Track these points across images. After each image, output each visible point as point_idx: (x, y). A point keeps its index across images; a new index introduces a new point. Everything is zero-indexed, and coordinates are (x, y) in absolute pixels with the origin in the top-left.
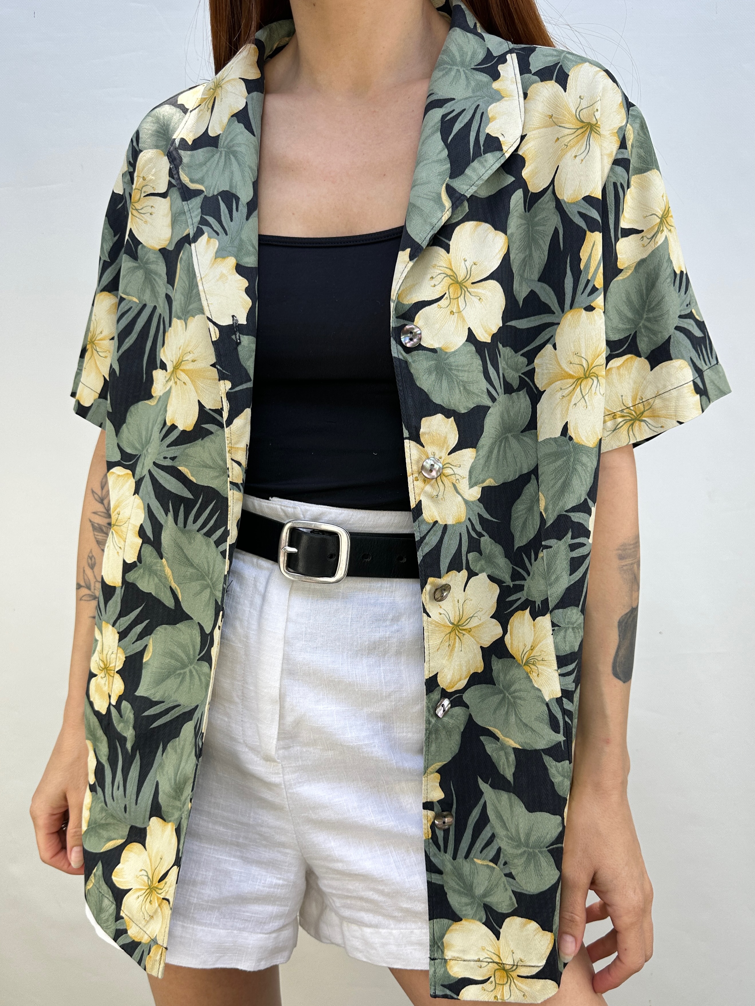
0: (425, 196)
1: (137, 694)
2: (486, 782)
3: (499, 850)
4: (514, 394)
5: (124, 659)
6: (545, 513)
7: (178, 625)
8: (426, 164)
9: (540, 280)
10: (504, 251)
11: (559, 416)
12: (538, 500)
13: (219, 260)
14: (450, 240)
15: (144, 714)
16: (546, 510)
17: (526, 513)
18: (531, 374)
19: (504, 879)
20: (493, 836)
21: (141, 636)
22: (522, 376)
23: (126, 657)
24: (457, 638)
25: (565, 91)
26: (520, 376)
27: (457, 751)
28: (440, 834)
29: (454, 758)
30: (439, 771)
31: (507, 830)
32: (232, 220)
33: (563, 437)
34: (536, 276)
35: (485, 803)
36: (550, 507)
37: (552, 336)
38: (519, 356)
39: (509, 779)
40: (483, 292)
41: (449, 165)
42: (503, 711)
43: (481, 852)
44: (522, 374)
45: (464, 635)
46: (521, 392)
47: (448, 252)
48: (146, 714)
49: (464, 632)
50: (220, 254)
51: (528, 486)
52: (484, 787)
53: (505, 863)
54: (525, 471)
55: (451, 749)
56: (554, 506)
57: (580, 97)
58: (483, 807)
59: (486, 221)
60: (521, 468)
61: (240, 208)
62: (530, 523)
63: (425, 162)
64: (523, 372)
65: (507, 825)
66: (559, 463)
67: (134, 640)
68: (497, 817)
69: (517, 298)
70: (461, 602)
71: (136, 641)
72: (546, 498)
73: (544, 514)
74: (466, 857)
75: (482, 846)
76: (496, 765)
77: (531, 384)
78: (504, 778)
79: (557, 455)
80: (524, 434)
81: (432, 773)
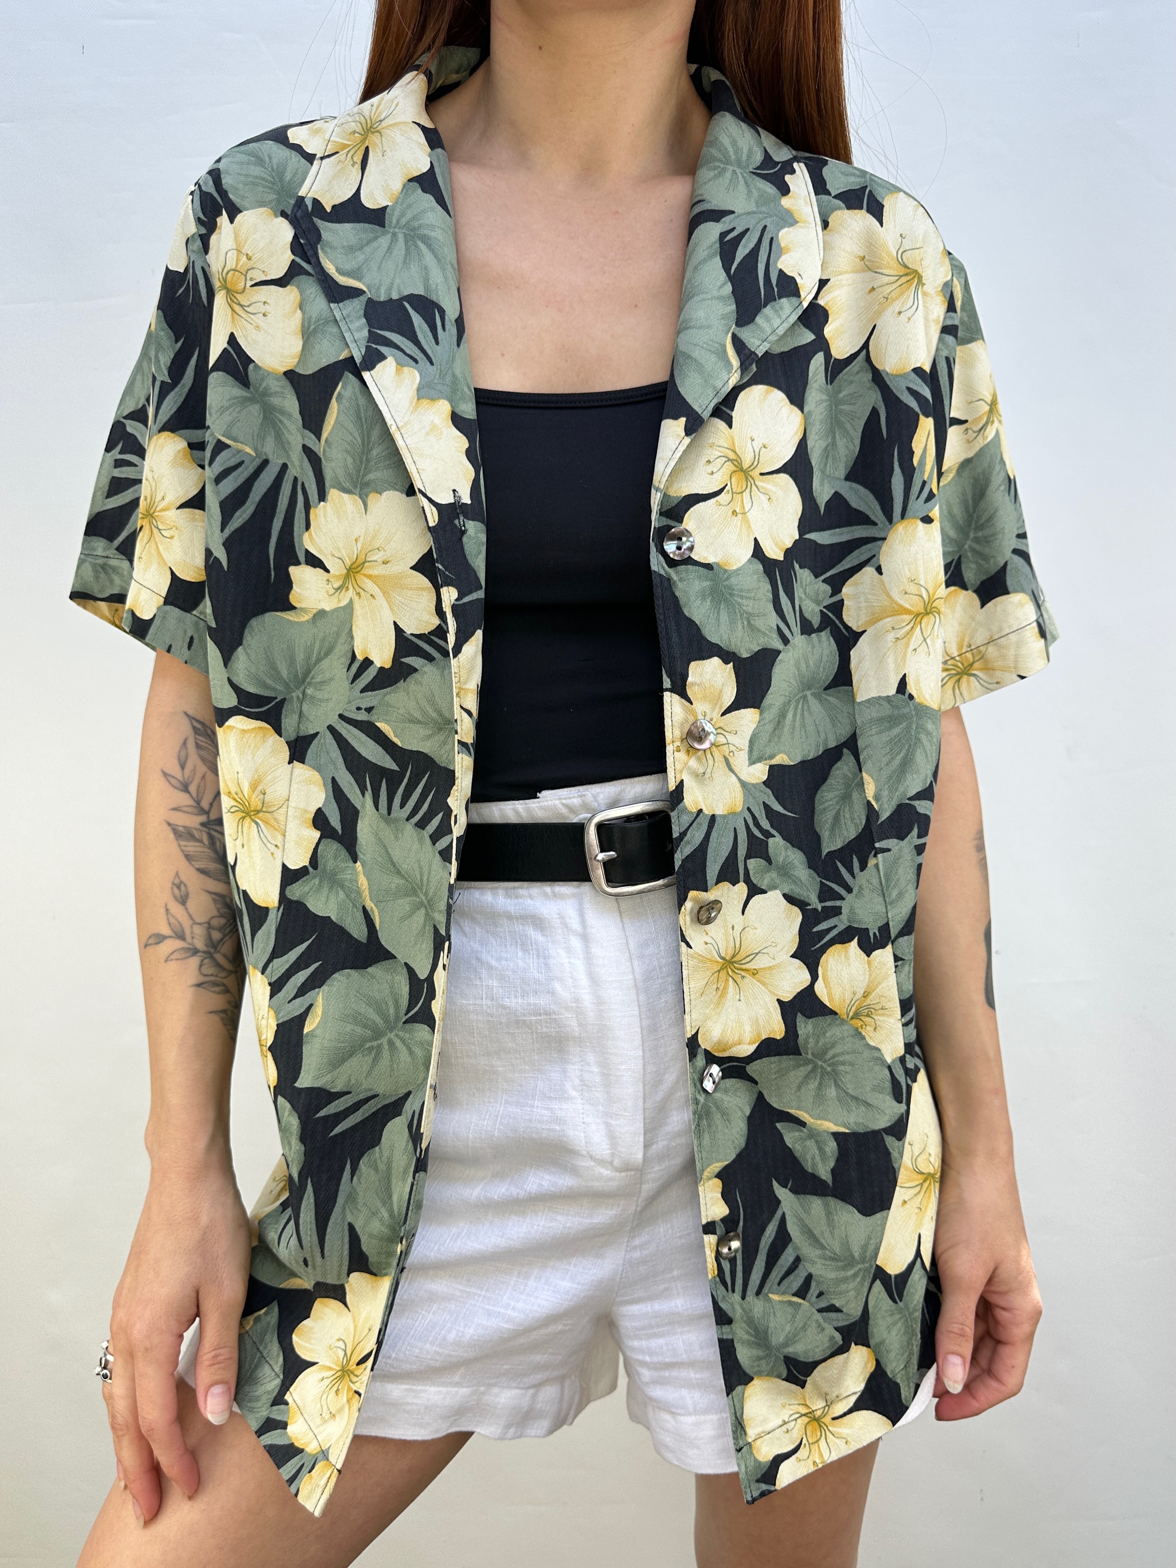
0: (705, 346)
1: (299, 1084)
2: (785, 1186)
3: (809, 1278)
4: (813, 635)
5: (276, 1028)
6: (877, 803)
7: (370, 970)
8: (703, 300)
9: (848, 478)
10: (800, 435)
11: (891, 666)
12: (861, 784)
13: (425, 402)
14: (732, 410)
15: (318, 1116)
16: (877, 798)
17: (837, 803)
18: (837, 607)
19: (818, 1316)
20: (798, 1260)
21: (302, 991)
22: (825, 610)
23: (278, 1025)
24: (731, 979)
25: (882, 226)
26: (821, 611)
27: (743, 1145)
28: (726, 1266)
29: (739, 1156)
30: (719, 1176)
31: (823, 1247)
32: (437, 343)
33: (900, 696)
34: (842, 472)
35: (784, 1215)
36: (885, 793)
37: (874, 556)
38: (821, 583)
39: (824, 1178)
40: (774, 489)
41: (734, 307)
42: (813, 1085)
43: (779, 1284)
44: (824, 607)
45: (743, 977)
46: (823, 633)
47: (730, 426)
48: (322, 1113)
49: (743, 973)
50: (425, 392)
51: (838, 764)
52: (781, 1193)
53: (821, 1294)
54: (832, 744)
55: (733, 1142)
56: (890, 791)
57: (901, 235)
58: (780, 1223)
59: (780, 388)
60: (826, 740)
61: (447, 327)
62: (848, 816)
63: (703, 296)
64: (825, 604)
65: (823, 1241)
66: (896, 731)
67: (292, 996)
68: (803, 1233)
69: (818, 501)
70: (738, 928)
71: (295, 998)
72: (876, 781)
73: (874, 803)
74: (758, 1293)
75: (780, 1276)
76: (801, 1160)
77: (837, 622)
78: (814, 1177)
79: (892, 721)
80: (828, 691)
81: (709, 1179)
